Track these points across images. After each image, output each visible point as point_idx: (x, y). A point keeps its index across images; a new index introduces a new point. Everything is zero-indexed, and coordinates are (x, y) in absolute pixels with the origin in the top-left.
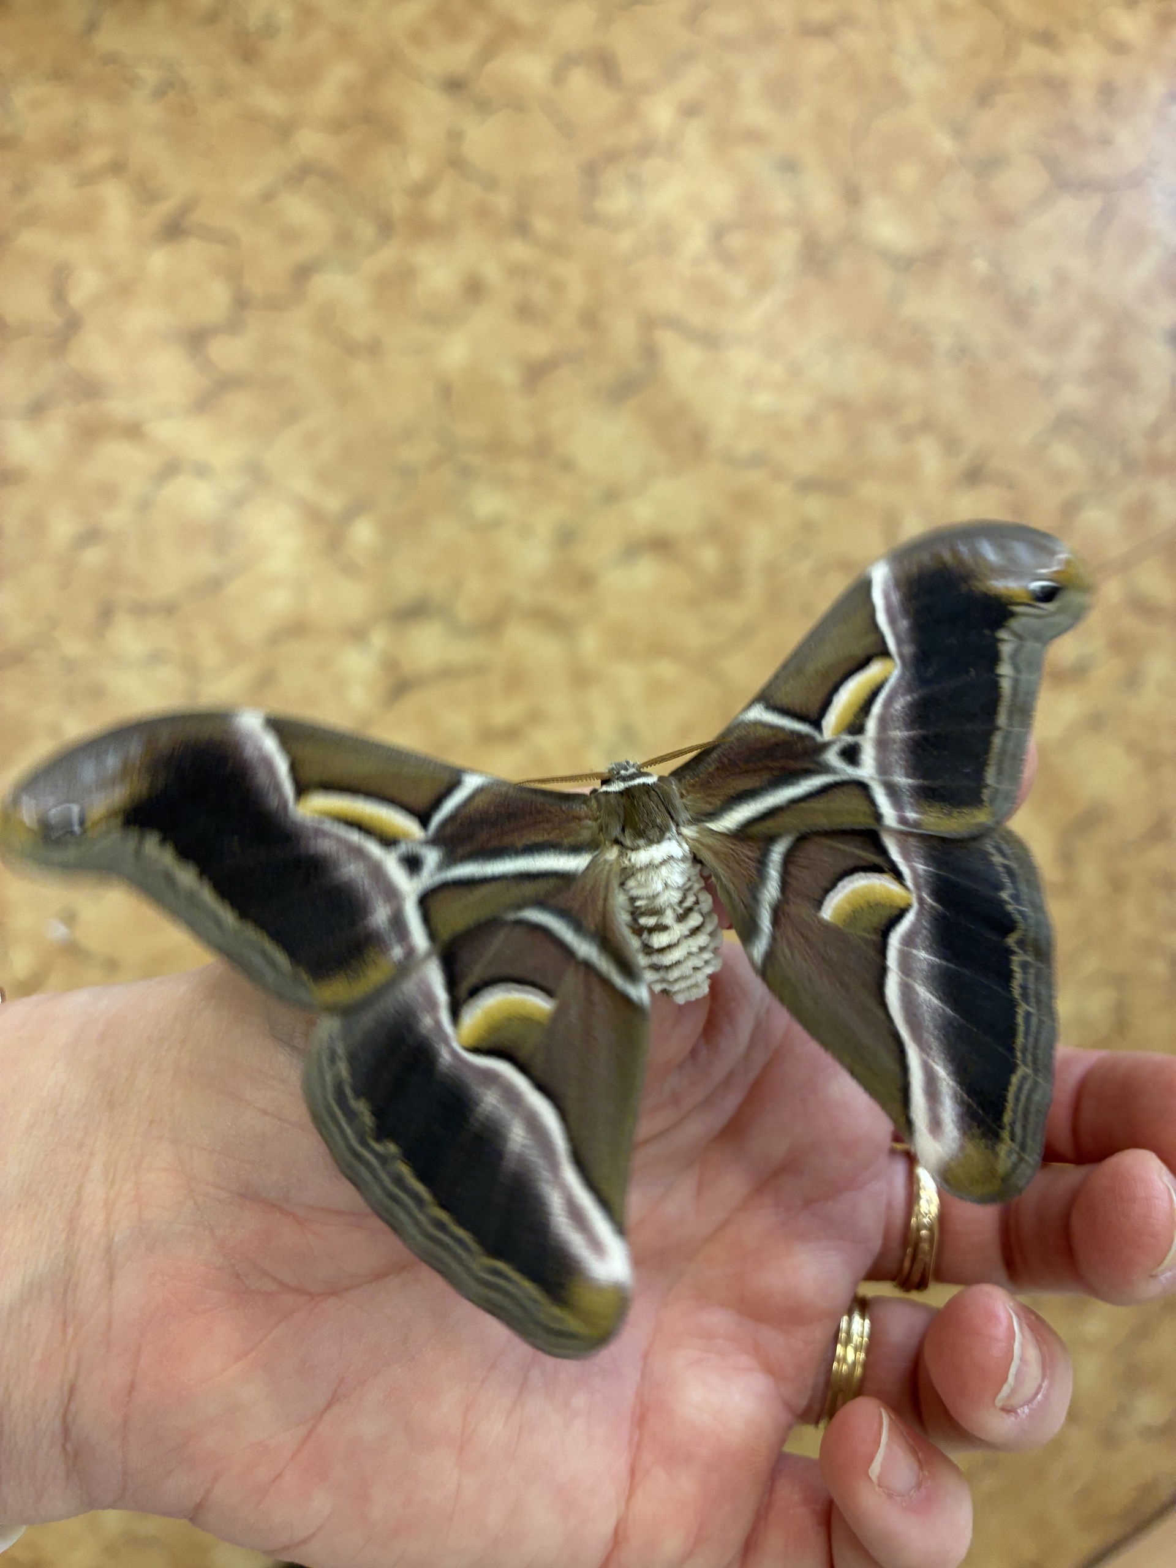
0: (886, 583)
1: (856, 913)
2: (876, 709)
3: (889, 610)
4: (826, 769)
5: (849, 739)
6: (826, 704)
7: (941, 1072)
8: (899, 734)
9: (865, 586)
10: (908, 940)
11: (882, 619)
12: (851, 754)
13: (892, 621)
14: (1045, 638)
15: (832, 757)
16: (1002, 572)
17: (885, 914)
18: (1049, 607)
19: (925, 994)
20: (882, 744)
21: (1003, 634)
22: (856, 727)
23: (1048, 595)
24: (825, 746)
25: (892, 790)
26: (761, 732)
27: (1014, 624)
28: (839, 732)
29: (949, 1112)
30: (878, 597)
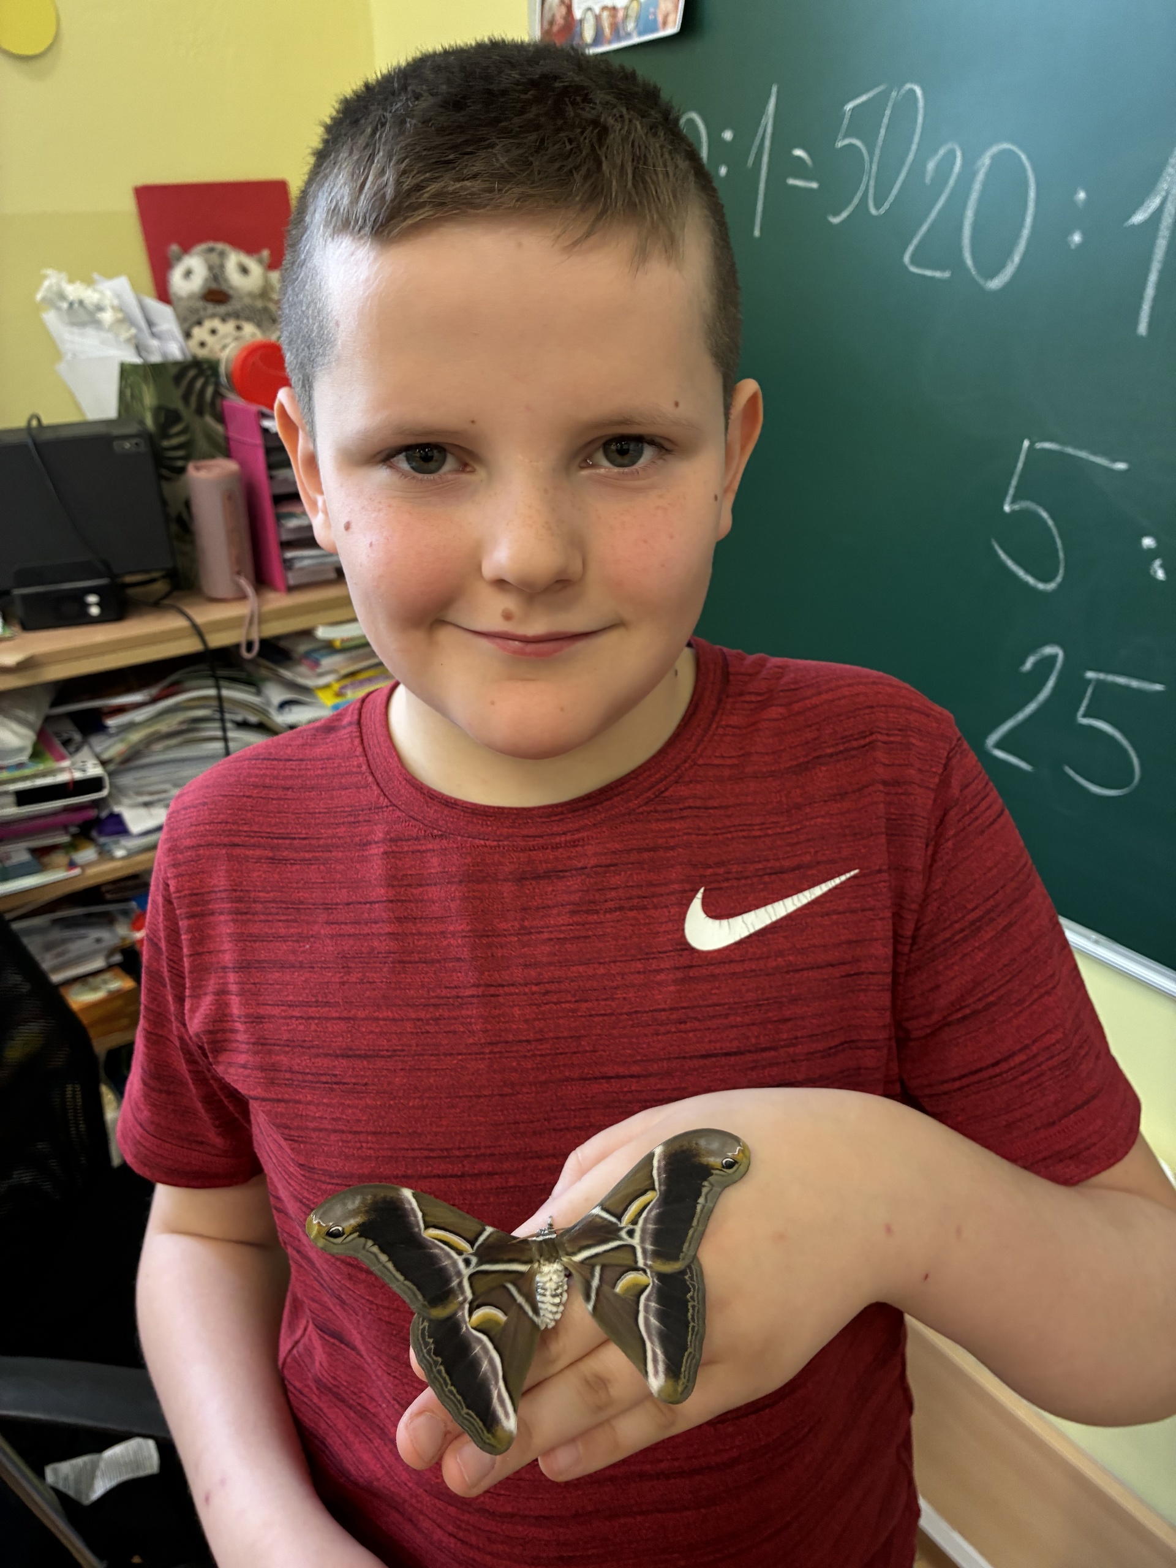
0: (660, 1156)
1: (628, 1289)
2: (644, 1214)
3: (659, 1168)
4: (621, 1239)
5: (631, 1227)
6: (625, 1209)
7: (659, 1352)
8: (651, 1226)
9: (651, 1156)
10: (648, 1299)
11: (655, 1173)
12: (631, 1233)
13: (659, 1175)
14: (725, 1186)
15: (623, 1234)
16: (712, 1153)
17: (639, 1288)
18: (730, 1171)
19: (653, 1321)
20: (644, 1231)
21: (706, 1183)
22: (634, 1222)
23: (730, 1166)
24: (622, 1229)
25: (644, 1251)
26: (598, 1220)
27: (711, 1178)
28: (627, 1224)
29: (661, 1367)
30: (655, 1163)
